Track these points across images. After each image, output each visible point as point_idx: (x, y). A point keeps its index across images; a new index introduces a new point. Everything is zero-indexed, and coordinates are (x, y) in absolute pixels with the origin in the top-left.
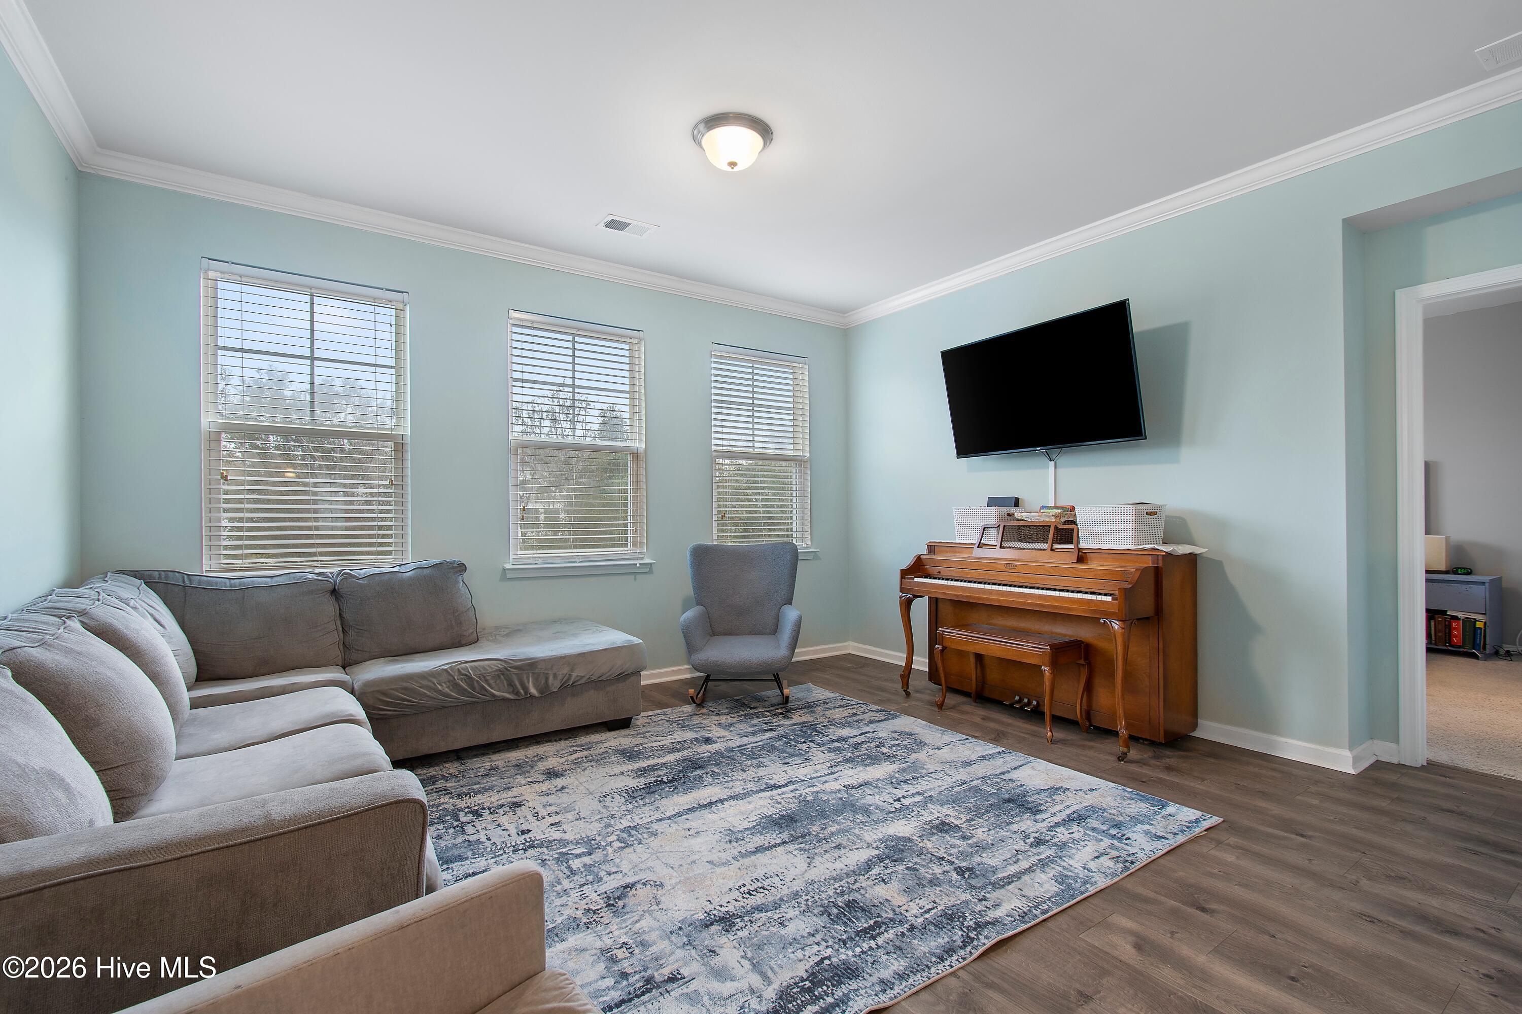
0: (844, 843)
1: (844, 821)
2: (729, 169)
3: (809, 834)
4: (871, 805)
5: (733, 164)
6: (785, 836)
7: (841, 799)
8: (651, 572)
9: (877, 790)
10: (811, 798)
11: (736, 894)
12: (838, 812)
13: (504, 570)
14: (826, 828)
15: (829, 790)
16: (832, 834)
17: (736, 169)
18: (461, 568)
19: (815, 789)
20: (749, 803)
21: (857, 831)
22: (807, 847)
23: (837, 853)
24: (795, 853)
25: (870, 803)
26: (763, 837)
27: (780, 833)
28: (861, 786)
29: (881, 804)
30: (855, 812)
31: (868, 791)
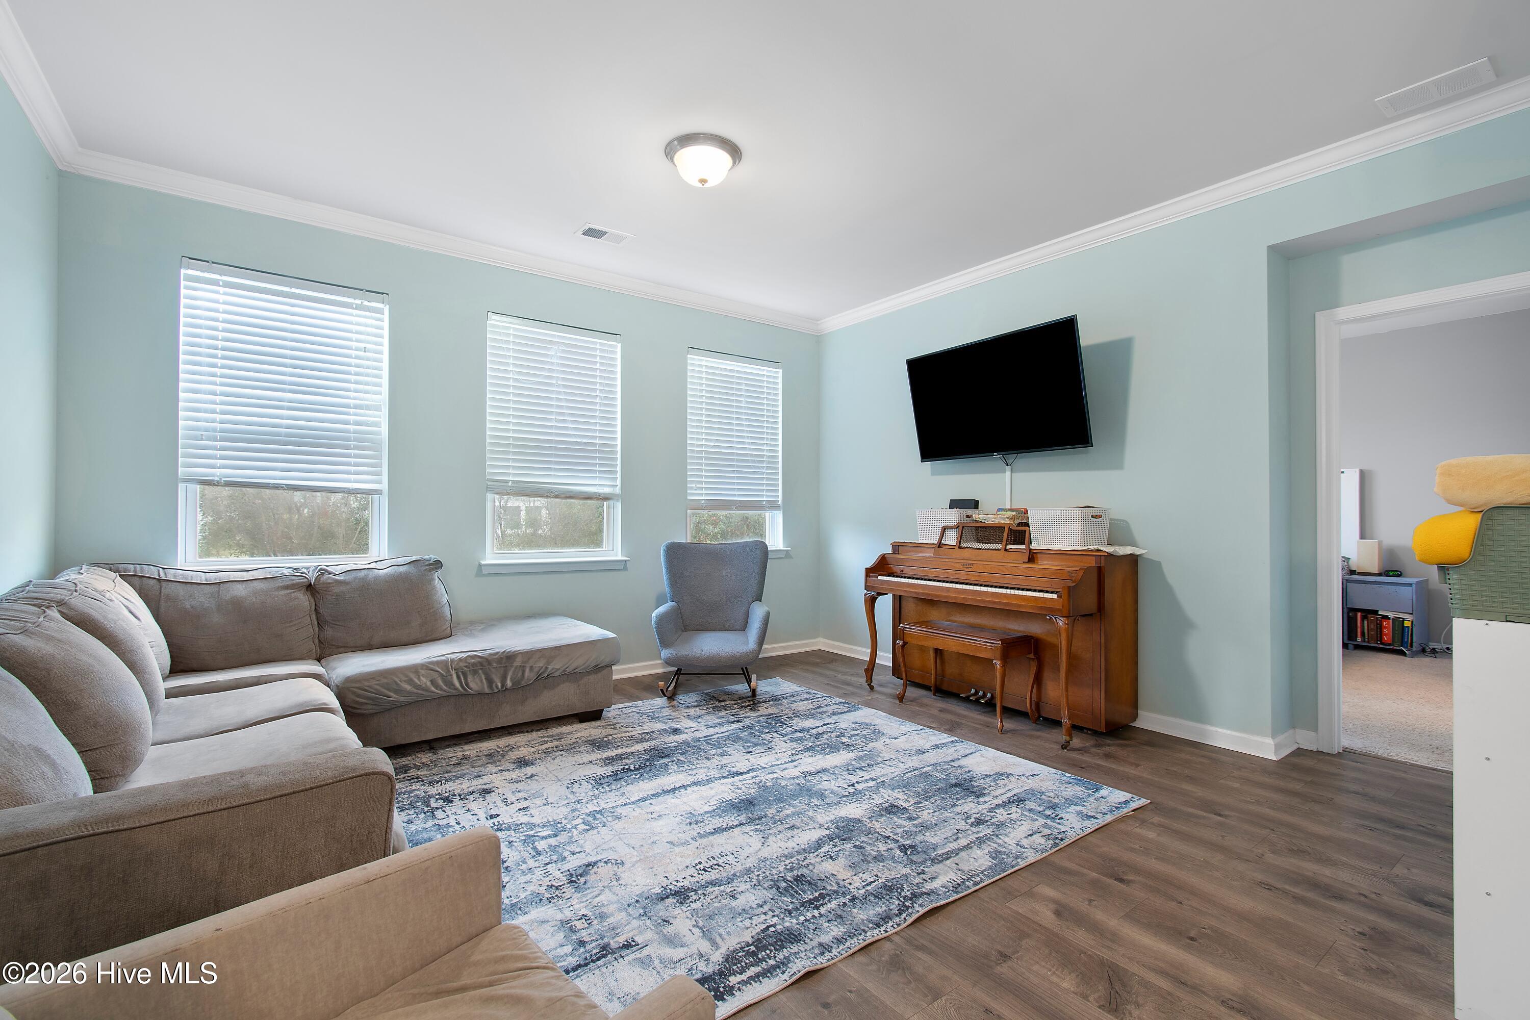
0: (798, 824)
1: (799, 805)
2: (700, 185)
3: (766, 816)
4: (826, 790)
5: (703, 181)
6: (743, 818)
7: (799, 784)
8: (625, 569)
9: (833, 776)
10: (771, 784)
11: (692, 871)
12: (794, 796)
13: (480, 565)
14: (782, 811)
15: (788, 777)
16: (787, 816)
17: (706, 185)
18: (437, 565)
19: (775, 776)
20: (711, 788)
21: (810, 814)
22: (762, 828)
23: (790, 833)
24: (751, 833)
25: (826, 788)
26: (721, 819)
27: (739, 816)
28: (819, 772)
29: (836, 789)
30: (811, 797)
31: (825, 778)
